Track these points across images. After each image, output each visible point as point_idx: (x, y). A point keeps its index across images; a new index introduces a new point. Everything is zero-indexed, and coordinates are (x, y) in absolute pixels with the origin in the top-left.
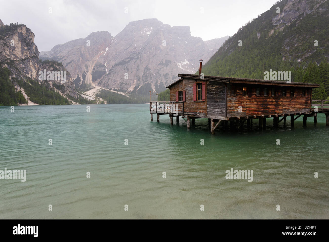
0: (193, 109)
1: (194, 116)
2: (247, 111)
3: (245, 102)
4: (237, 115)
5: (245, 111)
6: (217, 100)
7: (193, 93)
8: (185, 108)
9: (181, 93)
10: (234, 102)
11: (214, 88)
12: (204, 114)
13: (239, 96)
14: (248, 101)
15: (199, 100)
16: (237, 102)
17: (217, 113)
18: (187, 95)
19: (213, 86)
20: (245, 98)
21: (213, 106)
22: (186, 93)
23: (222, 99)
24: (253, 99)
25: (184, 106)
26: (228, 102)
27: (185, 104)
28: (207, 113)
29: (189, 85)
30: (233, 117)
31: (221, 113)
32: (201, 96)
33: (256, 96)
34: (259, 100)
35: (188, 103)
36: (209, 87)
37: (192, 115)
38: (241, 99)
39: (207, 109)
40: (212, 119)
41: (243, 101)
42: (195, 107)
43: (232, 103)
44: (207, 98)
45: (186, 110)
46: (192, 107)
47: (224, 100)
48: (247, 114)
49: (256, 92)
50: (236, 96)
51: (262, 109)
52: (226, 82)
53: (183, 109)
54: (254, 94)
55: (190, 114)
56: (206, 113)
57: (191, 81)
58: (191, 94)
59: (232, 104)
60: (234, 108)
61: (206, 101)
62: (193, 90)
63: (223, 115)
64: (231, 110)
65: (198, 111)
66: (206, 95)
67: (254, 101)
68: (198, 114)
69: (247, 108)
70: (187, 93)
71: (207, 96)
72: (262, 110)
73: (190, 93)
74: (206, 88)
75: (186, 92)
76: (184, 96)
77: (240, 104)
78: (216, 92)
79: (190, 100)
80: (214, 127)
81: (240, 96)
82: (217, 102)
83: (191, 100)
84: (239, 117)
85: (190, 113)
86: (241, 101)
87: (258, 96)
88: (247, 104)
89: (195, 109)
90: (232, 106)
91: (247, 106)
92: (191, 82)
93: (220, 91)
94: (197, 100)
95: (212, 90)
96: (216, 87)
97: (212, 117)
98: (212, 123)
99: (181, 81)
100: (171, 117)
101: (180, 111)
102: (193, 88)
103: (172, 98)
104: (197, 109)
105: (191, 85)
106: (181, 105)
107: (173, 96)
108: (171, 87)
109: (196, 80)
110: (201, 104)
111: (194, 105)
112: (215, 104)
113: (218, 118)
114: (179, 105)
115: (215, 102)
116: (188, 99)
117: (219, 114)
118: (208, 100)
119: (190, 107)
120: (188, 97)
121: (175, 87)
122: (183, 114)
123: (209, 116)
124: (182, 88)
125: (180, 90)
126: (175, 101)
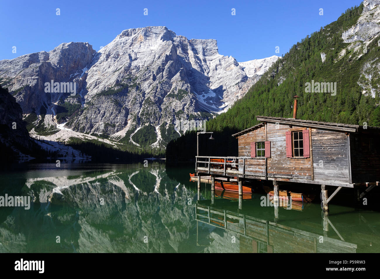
0: (286, 169)
1: (288, 181)
6: (332, 156)
7: (285, 145)
9: (261, 144)
11: (326, 138)
12: (307, 178)
15: (297, 155)
16: (363, 160)
17: (333, 176)
18: (273, 147)
19: (324, 136)
20: (373, 154)
21: (325, 165)
22: (270, 145)
23: (342, 155)
25: (268, 164)
27: (269, 162)
29: (276, 132)
31: (340, 177)
32: (301, 150)
35: (276, 160)
36: (316, 136)
37: (284, 178)
39: (313, 171)
40: (324, 186)
42: (289, 166)
44: (313, 153)
45: (272, 171)
46: (284, 166)
47: (346, 156)
52: (349, 131)
53: (266, 169)
56: (312, 175)
58: (281, 146)
60: (361, 169)
61: (311, 157)
62: (285, 140)
63: (344, 179)
65: (296, 173)
66: (311, 149)
68: (296, 176)
69: (377, 170)
70: (274, 145)
71: (312, 151)
73: (280, 145)
74: (310, 138)
75: (270, 143)
76: (267, 149)
78: (330, 144)
79: (279, 155)
82: (333, 160)
84: (367, 183)
85: (279, 175)
86: (369, 159)
88: (377, 163)
89: (290, 170)
91: (376, 166)
93: (337, 144)
94: (293, 156)
95: (321, 142)
96: (330, 137)
97: (323, 182)
98: (324, 192)
99: (261, 126)
100: (241, 182)
101: (259, 172)
102: (285, 137)
103: (243, 152)
104: (293, 170)
105: (280, 133)
106: (262, 163)
107: (245, 149)
108: (240, 135)
109: (291, 126)
110: (302, 162)
111: (288, 164)
112: (328, 163)
113: (335, 184)
114: (258, 163)
115: (329, 161)
116: (275, 153)
117: (337, 177)
118: (315, 156)
119: (280, 166)
120: (274, 151)
121: (248, 135)
122: (267, 177)
123: (318, 181)
124: (262, 137)
125: (259, 139)
126: (250, 157)
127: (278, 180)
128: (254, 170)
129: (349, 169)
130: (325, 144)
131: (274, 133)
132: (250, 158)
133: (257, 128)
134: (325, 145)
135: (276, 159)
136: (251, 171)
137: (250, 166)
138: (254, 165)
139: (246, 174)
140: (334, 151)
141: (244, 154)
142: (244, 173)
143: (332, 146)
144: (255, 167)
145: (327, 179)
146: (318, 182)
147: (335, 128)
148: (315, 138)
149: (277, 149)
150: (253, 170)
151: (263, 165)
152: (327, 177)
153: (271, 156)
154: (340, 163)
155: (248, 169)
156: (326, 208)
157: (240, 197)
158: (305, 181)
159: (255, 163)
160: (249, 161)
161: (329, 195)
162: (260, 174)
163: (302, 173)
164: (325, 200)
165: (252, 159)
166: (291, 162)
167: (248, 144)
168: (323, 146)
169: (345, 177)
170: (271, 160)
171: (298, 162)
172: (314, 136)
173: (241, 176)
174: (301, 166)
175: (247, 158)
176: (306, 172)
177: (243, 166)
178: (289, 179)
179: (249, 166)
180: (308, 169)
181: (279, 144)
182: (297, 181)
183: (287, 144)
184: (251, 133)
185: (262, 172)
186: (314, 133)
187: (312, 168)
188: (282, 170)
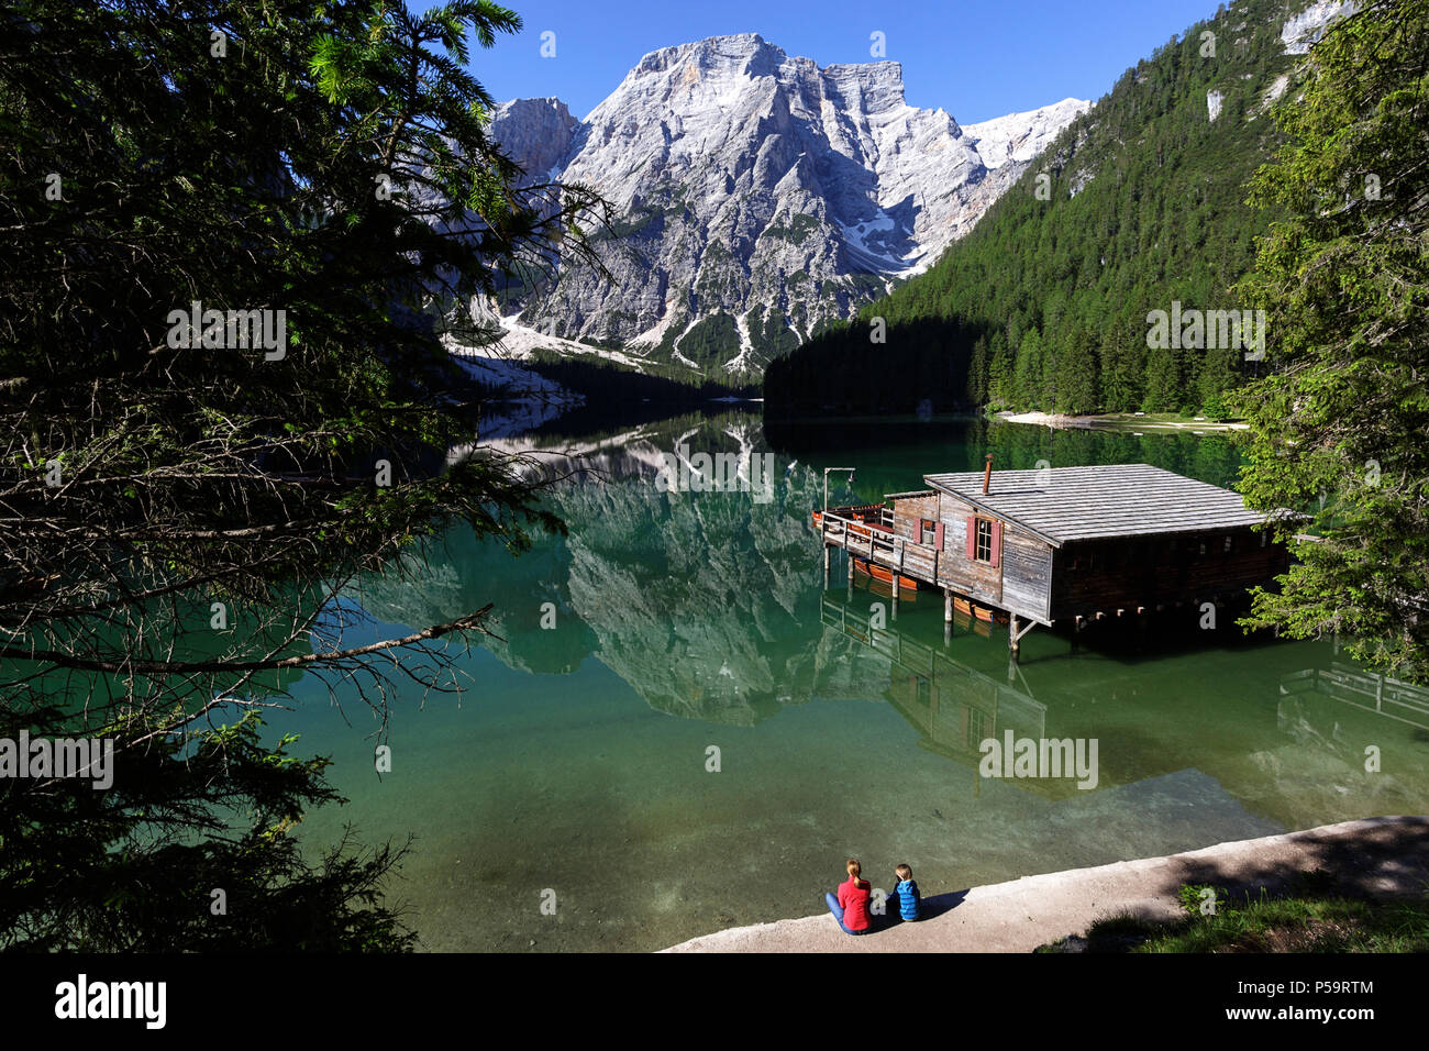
0: (965, 576)
1: (966, 595)
6: (1029, 574)
7: (964, 537)
8: (941, 567)
9: (929, 524)
11: (1023, 544)
12: (993, 597)
15: (982, 558)
17: (1027, 604)
18: (948, 535)
19: (1021, 540)
21: (1018, 584)
22: (944, 530)
23: (1041, 575)
25: (939, 560)
27: (941, 557)
28: (1002, 597)
29: (954, 512)
31: (1036, 608)
32: (988, 552)
35: (950, 557)
36: (1010, 537)
37: (961, 589)
39: (1002, 589)
40: (1015, 615)
42: (970, 573)
44: (1003, 561)
45: (944, 572)
46: (961, 569)
47: (1046, 579)
52: (1051, 544)
53: (936, 567)
56: (1000, 595)
57: (962, 507)
58: (960, 537)
61: (1000, 567)
62: (965, 529)
63: (1041, 612)
65: (979, 586)
68: (978, 590)
70: (949, 531)
71: (1002, 557)
73: (957, 534)
74: (1002, 538)
75: (944, 526)
76: (938, 534)
78: (1028, 555)
79: (956, 550)
80: (1017, 632)
82: (1029, 580)
83: (959, 551)
84: (1080, 617)
85: (954, 582)
89: (969, 579)
92: (960, 509)
93: (1037, 557)
94: (975, 558)
95: (1016, 548)
96: (1029, 543)
97: (1015, 610)
98: (1014, 624)
99: (931, 495)
100: (896, 576)
101: (925, 568)
102: (965, 524)
103: (901, 529)
104: (974, 580)
105: (959, 515)
106: (930, 556)
107: (903, 525)
108: (898, 498)
109: (976, 510)
110: (987, 571)
111: (968, 568)
112: (1023, 582)
113: (1029, 616)
114: (923, 554)
115: (1024, 578)
116: (950, 545)
117: (1033, 607)
118: (1005, 567)
119: (956, 568)
121: (911, 502)
122: (936, 579)
123: (1007, 605)
124: (933, 513)
125: (928, 515)
126: (911, 539)
127: (952, 589)
128: (918, 563)
129: (1048, 597)
130: (1020, 552)
131: (951, 511)
132: (912, 541)
133: (924, 495)
134: (1021, 555)
135: (952, 555)
136: (913, 564)
137: (912, 556)
138: (919, 555)
139: (905, 566)
140: (1032, 566)
141: (903, 532)
142: (902, 564)
143: (1030, 559)
144: (920, 558)
145: (1019, 606)
146: (1007, 607)
147: (1034, 533)
148: (1008, 539)
149: (954, 541)
152: (1020, 604)
153: (943, 549)
154: (1038, 587)
155: (907, 559)
156: (1015, 647)
157: (894, 601)
158: (990, 602)
159: (919, 553)
160: (911, 547)
161: (1020, 628)
162: (927, 573)
163: (987, 588)
164: (1015, 635)
165: (916, 544)
166: (972, 567)
167: (911, 517)
168: (1018, 555)
169: (1042, 609)
170: (943, 555)
171: (981, 568)
172: (1007, 536)
173: (898, 569)
174: (986, 577)
175: (907, 540)
176: (992, 588)
177: (901, 551)
178: (968, 592)
179: (910, 555)
180: (995, 585)
181: (957, 532)
182: (979, 597)
183: (968, 536)
184: (915, 500)
185: (929, 570)
186: (1008, 531)
187: (1001, 584)
188: (958, 575)
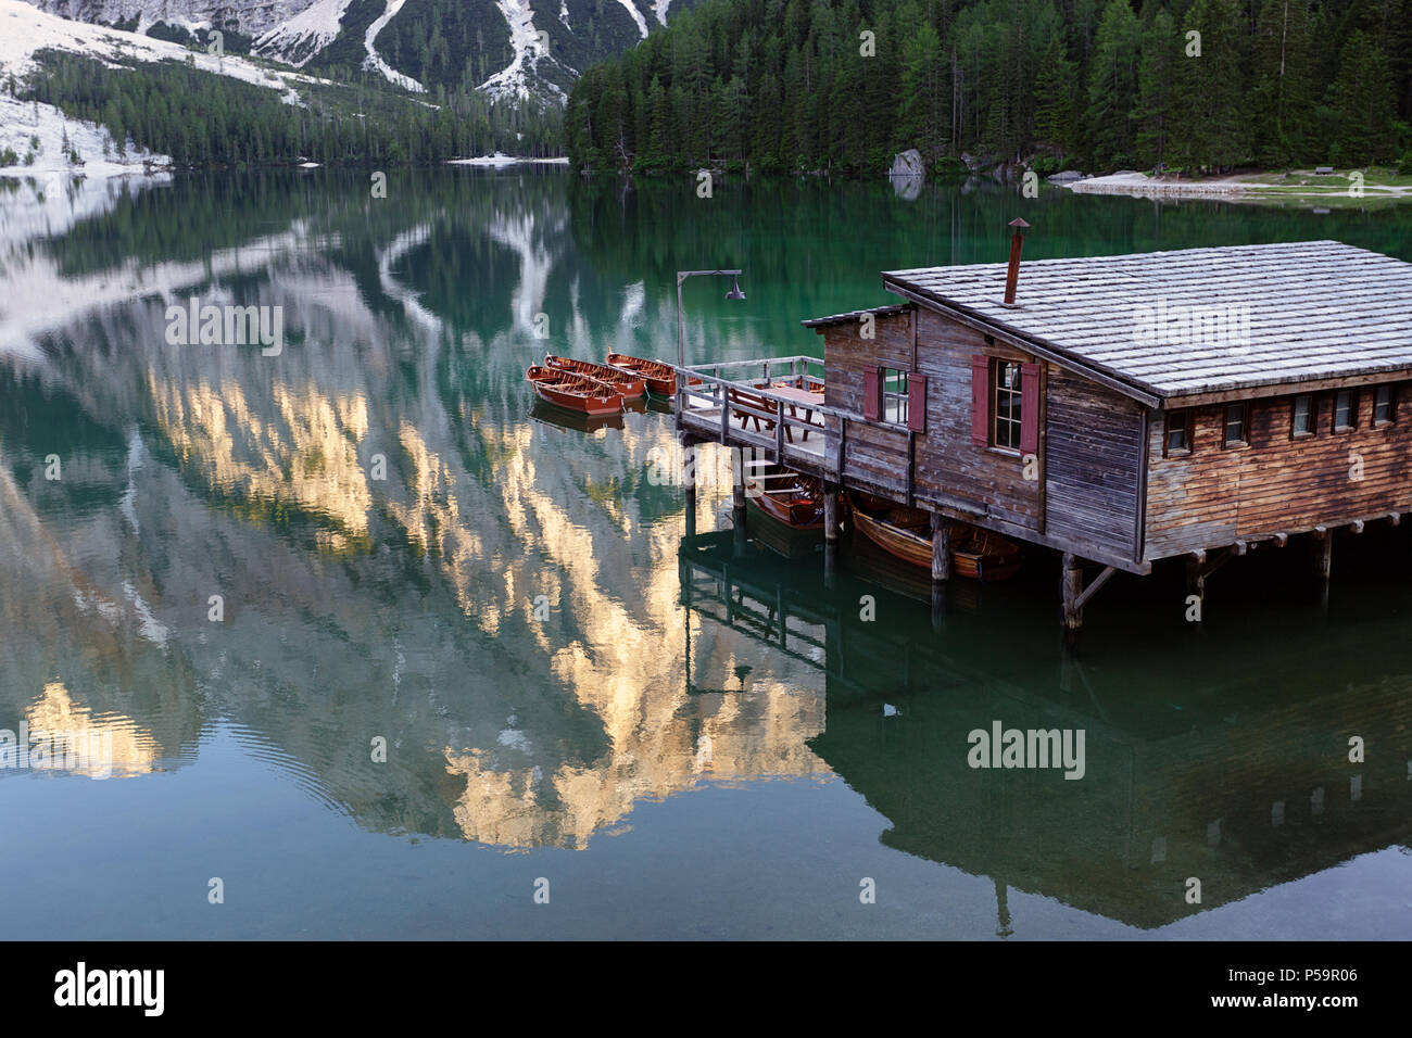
0: (969, 482)
1: (974, 523)
2: (1240, 519)
3: (1234, 475)
4: (1192, 541)
5: (1231, 520)
6: (1099, 468)
8: (921, 468)
10: (1178, 487)
11: (1086, 405)
12: (1028, 523)
13: (1205, 453)
14: (1253, 467)
15: (1003, 442)
16: (1192, 481)
17: (1096, 532)
18: (934, 399)
19: (1081, 397)
20: (1234, 455)
21: (1077, 491)
22: (926, 389)
23: (1124, 469)
24: (1276, 456)
25: (918, 453)
26: (1149, 490)
27: (920, 446)
28: (1045, 522)
29: (946, 348)
30: (1172, 553)
31: (1112, 537)
32: (1017, 427)
33: (1291, 438)
34: (1307, 456)
35: (940, 446)
36: (1059, 391)
37: (963, 511)
38: (1212, 465)
39: (1045, 504)
40: (1070, 557)
41: (1222, 471)
42: (979, 475)
43: (1171, 489)
44: (1046, 444)
45: (929, 479)
46: (963, 469)
47: (1133, 476)
48: (1240, 533)
49: (1292, 420)
50: (1192, 453)
51: (1318, 495)
52: (1144, 401)
53: (912, 469)
54: (1279, 433)
55: (949, 502)
57: (962, 336)
58: (958, 401)
59: (1170, 497)
60: (1180, 513)
61: (1041, 459)
62: (969, 383)
63: (1122, 546)
64: (1165, 525)
66: (1043, 433)
67: (1278, 464)
69: (1244, 504)
70: (936, 390)
71: (1045, 437)
72: (1320, 500)
73: (953, 394)
74: (1042, 396)
75: (927, 381)
76: (913, 400)
77: (1207, 491)
78: (1096, 428)
79: (951, 430)
80: (1077, 592)
81: (1212, 452)
82: (1099, 481)
83: (957, 431)
84: (1200, 552)
85: (949, 497)
86: (1215, 475)
87: (1302, 439)
88: (1246, 483)
89: (979, 488)
90: (1170, 503)
91: (1242, 492)
92: (960, 341)
93: (1114, 431)
94: (990, 444)
95: (1072, 415)
96: (1097, 403)
97: (1071, 547)
99: (898, 314)
100: (831, 496)
101: (890, 473)
102: (970, 372)
103: (838, 393)
104: (988, 490)
105: (957, 355)
106: (898, 446)
107: (844, 383)
108: (830, 326)
109: (990, 341)
110: (1015, 467)
111: (977, 465)
112: (1086, 487)
113: (1098, 555)
114: (886, 443)
115: (1089, 480)
116: (938, 420)
118: (1052, 457)
119: (953, 468)
120: (938, 415)
121: (858, 334)
122: (911, 496)
123: (1056, 537)
124: (902, 353)
125: (892, 359)
126: (861, 414)
127: (946, 513)
128: (874, 463)
129: (1137, 518)
130: (1080, 424)
131: (940, 348)
132: (862, 418)
134: (1083, 429)
135: (942, 442)
136: (865, 466)
137: (863, 449)
138: (876, 446)
139: (848, 473)
140: (1107, 451)
141: (843, 399)
142: (843, 469)
143: (1101, 436)
144: (879, 453)
145: (1079, 538)
146: (1056, 542)
147: (1106, 381)
148: (1056, 397)
149: (946, 410)
150: (871, 466)
151: (901, 454)
152: (1082, 532)
153: (925, 429)
154: (1117, 495)
155: (854, 457)
156: (1073, 624)
158: (1020, 533)
159: (877, 442)
160: (860, 429)
162: (893, 484)
163: (1015, 506)
164: (1073, 599)
165: (869, 424)
166: (983, 463)
167: (856, 365)
168: (1076, 431)
169: (1124, 540)
170: (925, 442)
171: (1002, 464)
172: (1054, 391)
173: (832, 479)
174: (1012, 482)
175: (853, 416)
176: (1025, 503)
177: (840, 442)
178: (977, 517)
179: (858, 448)
180: (1031, 497)
181: (953, 391)
182: (998, 527)
183: (974, 400)
185: (898, 478)
186: (1056, 381)
187: (1042, 495)
188: (958, 482)
